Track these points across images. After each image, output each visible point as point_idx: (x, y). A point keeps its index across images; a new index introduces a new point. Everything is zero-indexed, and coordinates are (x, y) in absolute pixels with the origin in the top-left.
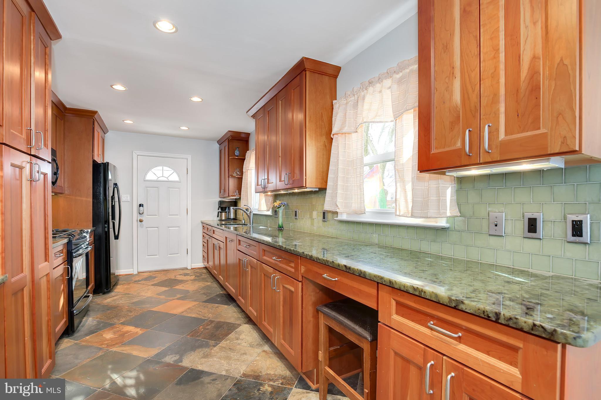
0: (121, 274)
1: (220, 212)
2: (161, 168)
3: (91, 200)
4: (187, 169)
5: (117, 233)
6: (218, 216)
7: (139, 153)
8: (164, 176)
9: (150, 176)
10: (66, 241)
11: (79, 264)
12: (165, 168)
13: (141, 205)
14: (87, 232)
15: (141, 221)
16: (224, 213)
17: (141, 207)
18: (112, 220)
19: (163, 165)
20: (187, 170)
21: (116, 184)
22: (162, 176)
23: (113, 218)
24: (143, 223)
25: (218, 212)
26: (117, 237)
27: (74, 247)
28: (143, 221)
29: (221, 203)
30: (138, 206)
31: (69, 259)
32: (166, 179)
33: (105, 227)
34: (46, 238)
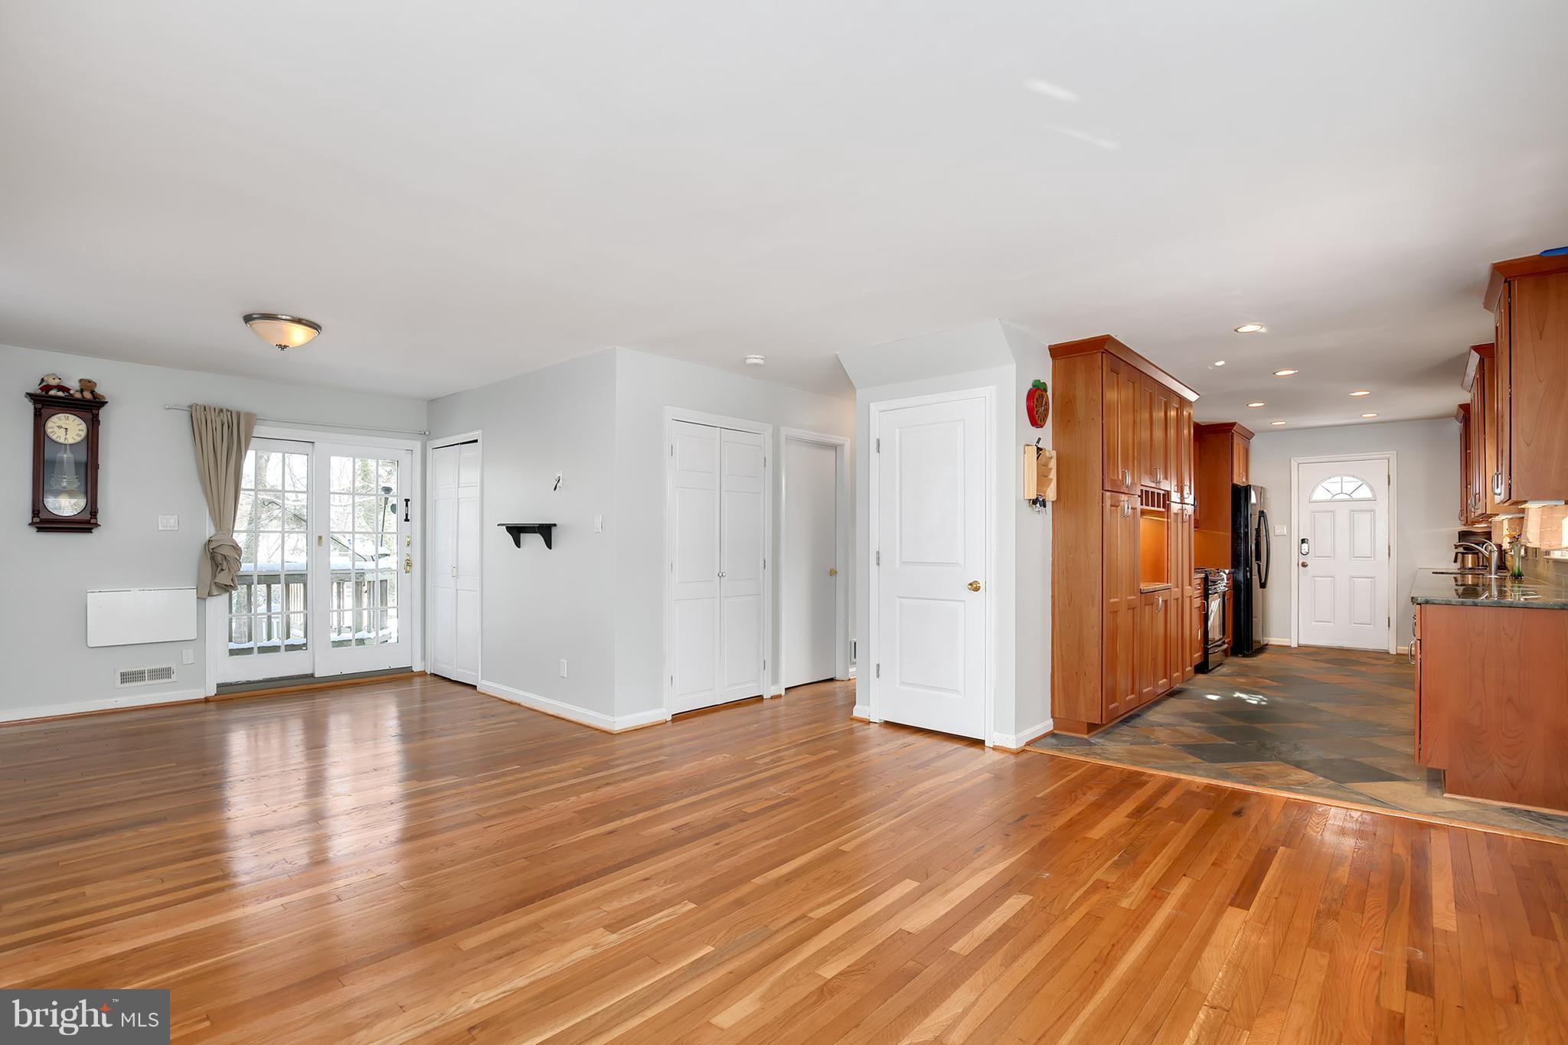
0: (1273, 643)
1: (1462, 553)
2: (1338, 479)
3: (1230, 534)
4: (1389, 476)
5: (1263, 581)
6: (1455, 561)
7: (1301, 460)
8: (1344, 492)
9: (1320, 494)
10: (1203, 575)
11: (1215, 605)
12: (1345, 479)
13: (1303, 541)
14: (1225, 572)
15: (1304, 565)
16: (1470, 556)
17: (1304, 545)
18: (1256, 560)
19: (1342, 475)
20: (1389, 478)
21: (1262, 513)
22: (1340, 492)
23: (1258, 558)
24: (1307, 568)
25: (1457, 553)
26: (1263, 585)
27: (1210, 584)
28: (1307, 565)
29: (1463, 535)
30: (1300, 542)
31: (1206, 596)
32: (1348, 497)
33: (1247, 572)
34: (1190, 572)
